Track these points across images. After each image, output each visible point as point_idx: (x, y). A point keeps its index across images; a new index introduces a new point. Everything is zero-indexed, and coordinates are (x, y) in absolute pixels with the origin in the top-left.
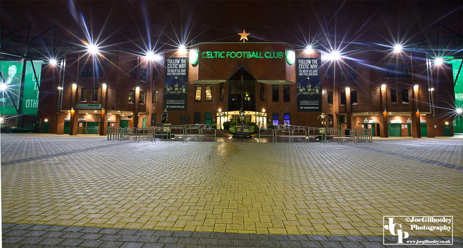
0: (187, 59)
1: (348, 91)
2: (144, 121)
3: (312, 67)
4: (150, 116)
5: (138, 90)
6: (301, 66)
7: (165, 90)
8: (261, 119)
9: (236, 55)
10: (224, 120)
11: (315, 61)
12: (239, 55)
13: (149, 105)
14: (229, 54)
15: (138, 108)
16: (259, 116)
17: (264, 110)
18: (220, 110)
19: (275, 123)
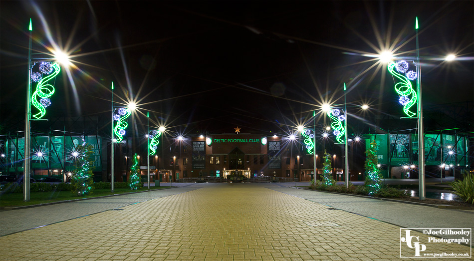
0: (205, 142)
1: (298, 157)
2: (178, 175)
3: (276, 146)
4: (182, 172)
5: (175, 158)
6: (270, 146)
7: (193, 158)
8: (247, 173)
9: (233, 141)
10: (227, 174)
11: (279, 143)
12: (235, 141)
13: (181, 166)
14: (229, 140)
15: (175, 168)
16: (246, 172)
17: (249, 169)
18: (224, 169)
19: (255, 175)
